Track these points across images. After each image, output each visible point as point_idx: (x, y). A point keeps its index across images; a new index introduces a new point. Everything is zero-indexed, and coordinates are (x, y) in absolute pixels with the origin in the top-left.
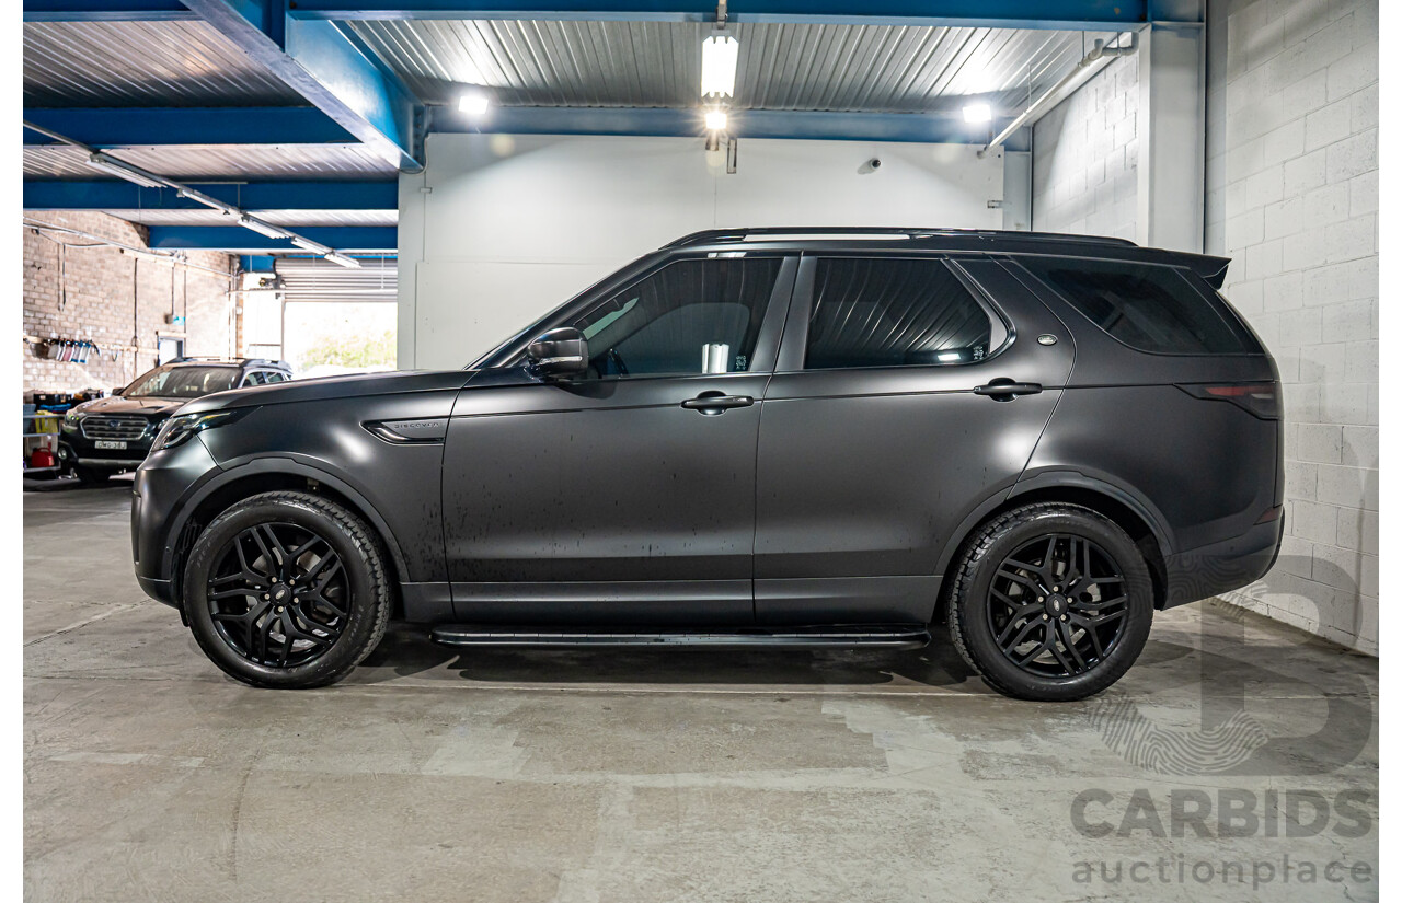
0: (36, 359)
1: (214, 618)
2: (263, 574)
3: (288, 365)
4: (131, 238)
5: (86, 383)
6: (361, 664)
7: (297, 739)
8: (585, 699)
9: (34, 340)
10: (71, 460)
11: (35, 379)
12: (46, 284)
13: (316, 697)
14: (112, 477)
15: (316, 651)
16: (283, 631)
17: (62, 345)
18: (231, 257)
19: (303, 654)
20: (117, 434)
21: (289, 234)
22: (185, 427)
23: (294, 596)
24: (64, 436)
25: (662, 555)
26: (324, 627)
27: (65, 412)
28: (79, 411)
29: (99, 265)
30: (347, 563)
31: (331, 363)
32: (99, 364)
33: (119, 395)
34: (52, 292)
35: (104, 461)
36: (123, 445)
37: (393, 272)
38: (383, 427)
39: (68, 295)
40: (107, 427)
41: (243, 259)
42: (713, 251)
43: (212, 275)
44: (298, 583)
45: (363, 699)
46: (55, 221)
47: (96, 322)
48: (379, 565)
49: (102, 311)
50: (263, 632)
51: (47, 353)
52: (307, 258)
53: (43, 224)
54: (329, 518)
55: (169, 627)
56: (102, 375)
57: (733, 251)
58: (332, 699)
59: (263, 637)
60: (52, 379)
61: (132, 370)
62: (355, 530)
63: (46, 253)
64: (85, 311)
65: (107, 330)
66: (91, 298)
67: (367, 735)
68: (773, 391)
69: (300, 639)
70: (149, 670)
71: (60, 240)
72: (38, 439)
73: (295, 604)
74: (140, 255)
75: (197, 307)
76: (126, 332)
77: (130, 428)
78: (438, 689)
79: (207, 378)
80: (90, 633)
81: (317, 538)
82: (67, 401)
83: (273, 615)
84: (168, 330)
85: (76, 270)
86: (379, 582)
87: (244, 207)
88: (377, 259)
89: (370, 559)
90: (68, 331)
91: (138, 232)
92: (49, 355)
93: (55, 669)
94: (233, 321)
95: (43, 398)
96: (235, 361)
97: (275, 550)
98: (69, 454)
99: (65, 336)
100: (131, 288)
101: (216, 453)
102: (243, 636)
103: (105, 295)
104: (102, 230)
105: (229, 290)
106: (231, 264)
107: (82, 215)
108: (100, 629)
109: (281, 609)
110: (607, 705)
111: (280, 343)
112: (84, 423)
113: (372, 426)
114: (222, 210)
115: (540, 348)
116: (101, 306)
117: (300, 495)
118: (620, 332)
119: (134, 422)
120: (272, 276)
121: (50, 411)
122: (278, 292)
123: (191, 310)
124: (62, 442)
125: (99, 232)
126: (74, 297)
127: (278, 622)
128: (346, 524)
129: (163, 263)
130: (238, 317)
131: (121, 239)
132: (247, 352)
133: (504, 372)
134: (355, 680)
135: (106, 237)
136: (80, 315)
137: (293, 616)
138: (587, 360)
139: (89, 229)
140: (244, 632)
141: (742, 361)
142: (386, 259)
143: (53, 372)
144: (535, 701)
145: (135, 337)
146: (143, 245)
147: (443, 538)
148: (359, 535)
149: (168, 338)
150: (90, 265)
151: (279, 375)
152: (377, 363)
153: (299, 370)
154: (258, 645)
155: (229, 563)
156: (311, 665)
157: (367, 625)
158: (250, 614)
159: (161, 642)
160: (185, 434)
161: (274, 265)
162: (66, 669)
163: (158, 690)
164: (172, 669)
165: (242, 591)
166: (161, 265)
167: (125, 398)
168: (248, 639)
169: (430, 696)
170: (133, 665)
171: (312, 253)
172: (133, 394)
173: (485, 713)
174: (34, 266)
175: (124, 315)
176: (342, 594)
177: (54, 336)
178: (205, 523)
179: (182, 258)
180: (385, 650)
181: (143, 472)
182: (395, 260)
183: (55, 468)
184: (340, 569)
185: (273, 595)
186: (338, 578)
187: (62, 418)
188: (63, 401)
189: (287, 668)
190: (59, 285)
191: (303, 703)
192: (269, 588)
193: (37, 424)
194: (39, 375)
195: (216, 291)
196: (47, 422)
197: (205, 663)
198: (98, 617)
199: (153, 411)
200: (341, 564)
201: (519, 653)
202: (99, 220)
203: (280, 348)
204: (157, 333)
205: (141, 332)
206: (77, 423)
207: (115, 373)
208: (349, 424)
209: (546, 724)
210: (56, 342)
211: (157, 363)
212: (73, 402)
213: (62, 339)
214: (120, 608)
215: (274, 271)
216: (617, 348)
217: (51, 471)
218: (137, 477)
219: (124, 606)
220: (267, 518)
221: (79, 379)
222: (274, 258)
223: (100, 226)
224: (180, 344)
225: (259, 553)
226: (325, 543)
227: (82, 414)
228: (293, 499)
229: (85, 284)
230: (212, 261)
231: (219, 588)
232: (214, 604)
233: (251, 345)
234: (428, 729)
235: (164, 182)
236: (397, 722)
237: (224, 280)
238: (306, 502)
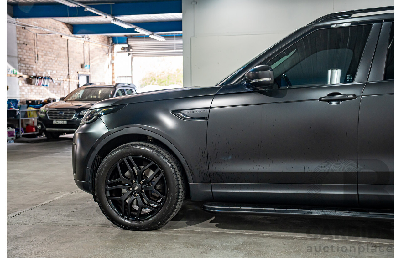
0: (27, 85)
1: (108, 198)
2: (129, 179)
3: (135, 86)
4: (65, 30)
5: (48, 95)
6: (171, 220)
7: (144, 254)
8: (274, 239)
9: (25, 77)
10: (43, 129)
11: (26, 94)
12: (29, 52)
13: (152, 234)
14: (61, 136)
15: (152, 213)
16: (137, 204)
17: (38, 79)
18: (108, 37)
19: (146, 215)
20: (63, 117)
21: (133, 26)
22: (94, 114)
23: (142, 189)
24: (40, 118)
25: (311, 171)
26: (155, 202)
27: (40, 108)
28: (46, 107)
29: (52, 43)
30: (165, 174)
31: (153, 84)
32: (54, 87)
33: (63, 100)
34: (32, 55)
35: (57, 129)
36: (65, 122)
37: (180, 42)
38: (180, 112)
39: (40, 56)
40: (58, 115)
41: (114, 38)
42: (333, 24)
43: (100, 46)
44: (144, 183)
45: (173, 236)
46: (32, 24)
47: (52, 68)
48: (179, 175)
49: (54, 63)
50: (129, 205)
51: (31, 82)
52: (141, 37)
53: (27, 24)
54: (157, 154)
55: (87, 203)
56: (55, 92)
57: (345, 23)
58: (159, 236)
59: (129, 208)
60: (34, 93)
61: (68, 89)
62: (169, 159)
63: (29, 38)
64: (47, 64)
65: (57, 72)
66: (49, 58)
67: (175, 253)
68: (366, 91)
69: (145, 208)
70: (79, 222)
71: (34, 32)
72: (28, 120)
73: (143, 192)
74: (69, 38)
75: (94, 61)
76: (65, 72)
77: (68, 115)
78: (206, 232)
79: (100, 92)
80: (53, 205)
81: (152, 163)
82: (41, 103)
83: (133, 197)
84: (82, 71)
85: (42, 45)
86: (179, 182)
87: (114, 14)
88: (172, 36)
89: (175, 172)
90: (40, 72)
91: (68, 28)
92: (33, 83)
93: (39, 221)
94: (111, 66)
95: (30, 102)
96: (111, 84)
97: (134, 168)
98: (42, 127)
99: (38, 75)
100: (66, 53)
101: (109, 125)
102: (120, 207)
103: (55, 56)
104: (52, 27)
105: (108, 53)
106: (108, 41)
107: (44, 20)
108: (57, 203)
109: (137, 195)
110: (285, 243)
111: (131, 76)
112: (48, 113)
113: (176, 112)
114: (104, 16)
115: (251, 75)
116: (54, 61)
117: (145, 144)
118: (286, 67)
119: (69, 112)
120: (126, 46)
121: (33, 107)
122: (129, 53)
123: (92, 62)
124: (39, 121)
125: (51, 28)
126: (42, 57)
127: (135, 201)
128: (165, 157)
129: (79, 41)
130: (113, 64)
131: (61, 31)
132: (117, 80)
133: (234, 86)
134: (169, 227)
135: (54, 30)
136: (45, 65)
137: (142, 198)
138: (273, 80)
139: (47, 26)
140: (121, 205)
141: (350, 77)
142: (177, 36)
143: (34, 91)
144: (251, 239)
145: (69, 75)
146: (70, 33)
147: (208, 163)
148: (170, 161)
149: (83, 75)
150: (48, 43)
151: (131, 90)
152: (173, 84)
153: (139, 88)
154: (127, 211)
155: (114, 174)
156: (150, 220)
157: (174, 201)
158: (123, 197)
159: (84, 209)
160: (95, 117)
161: (127, 41)
162: (44, 221)
163: (84, 230)
164: (89, 221)
165: (120, 186)
166: (79, 42)
167: (65, 101)
168: (122, 208)
169: (202, 235)
170: (73, 219)
171: (144, 35)
172: (69, 100)
173: (228, 244)
174: (24, 44)
175: (63, 65)
176: (163, 188)
177: (34, 74)
178: (104, 156)
179: (87, 39)
180: (182, 214)
181: (77, 134)
182: (181, 36)
183: (36, 133)
184: (162, 177)
185: (133, 188)
186: (162, 181)
187: (39, 111)
188: (39, 103)
189: (139, 221)
190: (35, 52)
191: (146, 237)
192: (131, 185)
193: (28, 113)
194: (28, 92)
195: (102, 53)
196: (32, 113)
197: (103, 219)
198: (57, 198)
199: (77, 107)
200: (163, 175)
201: (242, 216)
202: (51, 22)
203: (131, 78)
204: (78, 72)
205: (71, 72)
206: (45, 113)
207: (60, 91)
208: (166, 111)
209: (256, 251)
210: (35, 77)
211: (78, 86)
212: (44, 104)
213: (37, 76)
214: (66, 194)
215: (127, 43)
216: (286, 73)
217: (34, 134)
218: (75, 136)
219: (68, 193)
220: (130, 154)
221: (45, 94)
222: (127, 38)
223: (51, 25)
224: (88, 77)
225: (127, 169)
226: (156, 165)
227: (47, 109)
228: (142, 145)
229: (46, 51)
230: (100, 40)
231: (110, 185)
232: (108, 192)
233: (118, 77)
234: (202, 251)
235: (79, 4)
236: (188, 247)
237: (106, 48)
238: (147, 147)
